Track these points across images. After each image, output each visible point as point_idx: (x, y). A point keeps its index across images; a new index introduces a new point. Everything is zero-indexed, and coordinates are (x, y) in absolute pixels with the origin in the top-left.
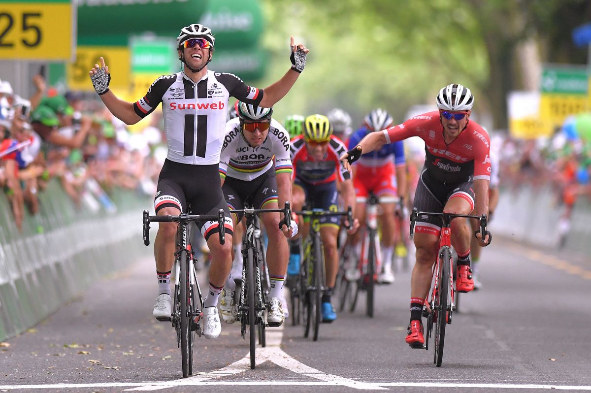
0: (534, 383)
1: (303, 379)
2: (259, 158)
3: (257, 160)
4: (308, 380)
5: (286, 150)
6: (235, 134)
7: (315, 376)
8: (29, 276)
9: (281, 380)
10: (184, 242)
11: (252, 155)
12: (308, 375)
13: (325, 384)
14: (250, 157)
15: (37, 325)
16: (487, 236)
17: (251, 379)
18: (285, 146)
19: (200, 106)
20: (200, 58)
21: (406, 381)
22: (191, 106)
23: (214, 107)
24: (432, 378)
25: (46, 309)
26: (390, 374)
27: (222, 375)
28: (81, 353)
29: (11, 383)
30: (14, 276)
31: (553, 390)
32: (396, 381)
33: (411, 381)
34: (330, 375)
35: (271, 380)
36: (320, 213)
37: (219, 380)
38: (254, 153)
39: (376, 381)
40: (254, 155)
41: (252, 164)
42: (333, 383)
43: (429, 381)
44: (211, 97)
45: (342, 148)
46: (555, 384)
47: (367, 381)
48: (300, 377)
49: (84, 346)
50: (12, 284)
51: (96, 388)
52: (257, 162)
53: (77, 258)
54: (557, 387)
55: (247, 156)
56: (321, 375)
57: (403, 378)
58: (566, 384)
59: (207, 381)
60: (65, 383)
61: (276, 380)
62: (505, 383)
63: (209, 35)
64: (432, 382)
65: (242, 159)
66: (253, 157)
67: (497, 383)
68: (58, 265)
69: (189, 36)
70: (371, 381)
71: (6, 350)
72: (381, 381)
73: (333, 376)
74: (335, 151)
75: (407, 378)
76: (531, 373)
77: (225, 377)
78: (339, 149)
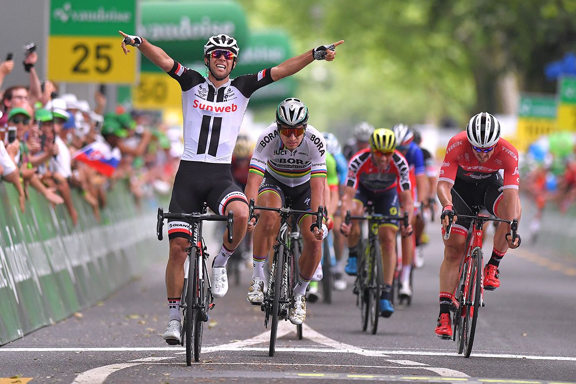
0: (508, 353)
1: (321, 347)
2: (298, 163)
3: (295, 164)
4: (324, 348)
5: (321, 155)
6: (274, 135)
7: (330, 345)
8: (99, 259)
9: (303, 347)
10: (194, 239)
11: (290, 159)
12: (324, 344)
13: (339, 351)
14: (289, 161)
15: (105, 300)
16: (517, 239)
17: (279, 347)
18: (320, 151)
19: (217, 108)
20: (225, 68)
21: (404, 350)
22: (210, 108)
23: (228, 110)
24: (426, 348)
25: (113, 286)
26: (392, 344)
27: (255, 343)
28: (140, 323)
29: (83, 346)
30: (86, 259)
31: (524, 359)
32: (397, 350)
33: (409, 350)
34: (342, 344)
35: (295, 347)
36: (379, 217)
37: (252, 346)
38: (291, 157)
39: (380, 350)
40: (292, 159)
41: (291, 168)
42: (345, 351)
43: (423, 351)
44: (226, 101)
45: (403, 161)
46: (526, 355)
47: (373, 349)
48: (319, 346)
49: (143, 316)
50: (85, 266)
51: (151, 351)
52: (295, 166)
53: (137, 245)
54: (528, 357)
55: (285, 160)
56: (335, 344)
57: (403, 347)
58: (535, 355)
59: (243, 347)
60: (127, 347)
61: (298, 347)
62: (486, 353)
63: (234, 48)
64: (426, 351)
65: (280, 162)
66: (291, 161)
67: (479, 353)
68: (122, 252)
69: (216, 47)
70: (376, 350)
71: (79, 319)
72: (384, 350)
73: (345, 345)
74: (396, 164)
75: (406, 347)
76: (507, 345)
77: (257, 344)
78: (400, 162)
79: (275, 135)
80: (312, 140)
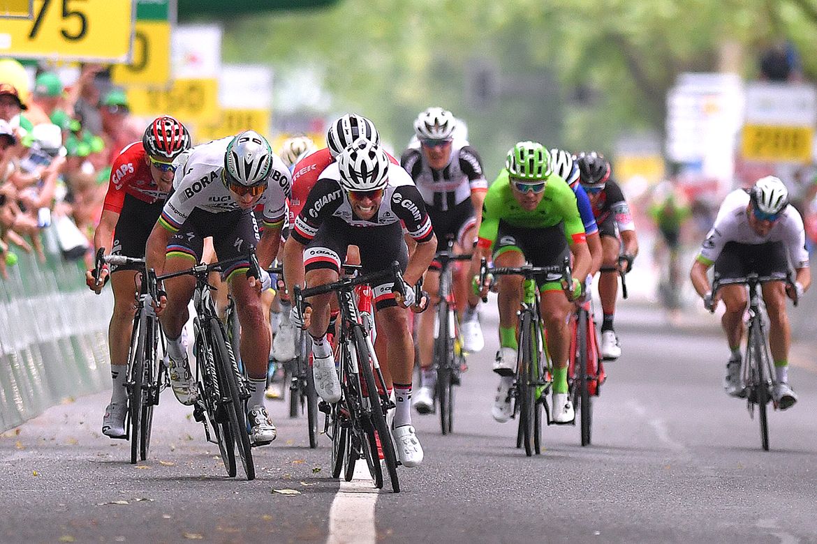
6: (209, 180)
10: (352, 314)
79: (212, 178)
80: (276, 180)
